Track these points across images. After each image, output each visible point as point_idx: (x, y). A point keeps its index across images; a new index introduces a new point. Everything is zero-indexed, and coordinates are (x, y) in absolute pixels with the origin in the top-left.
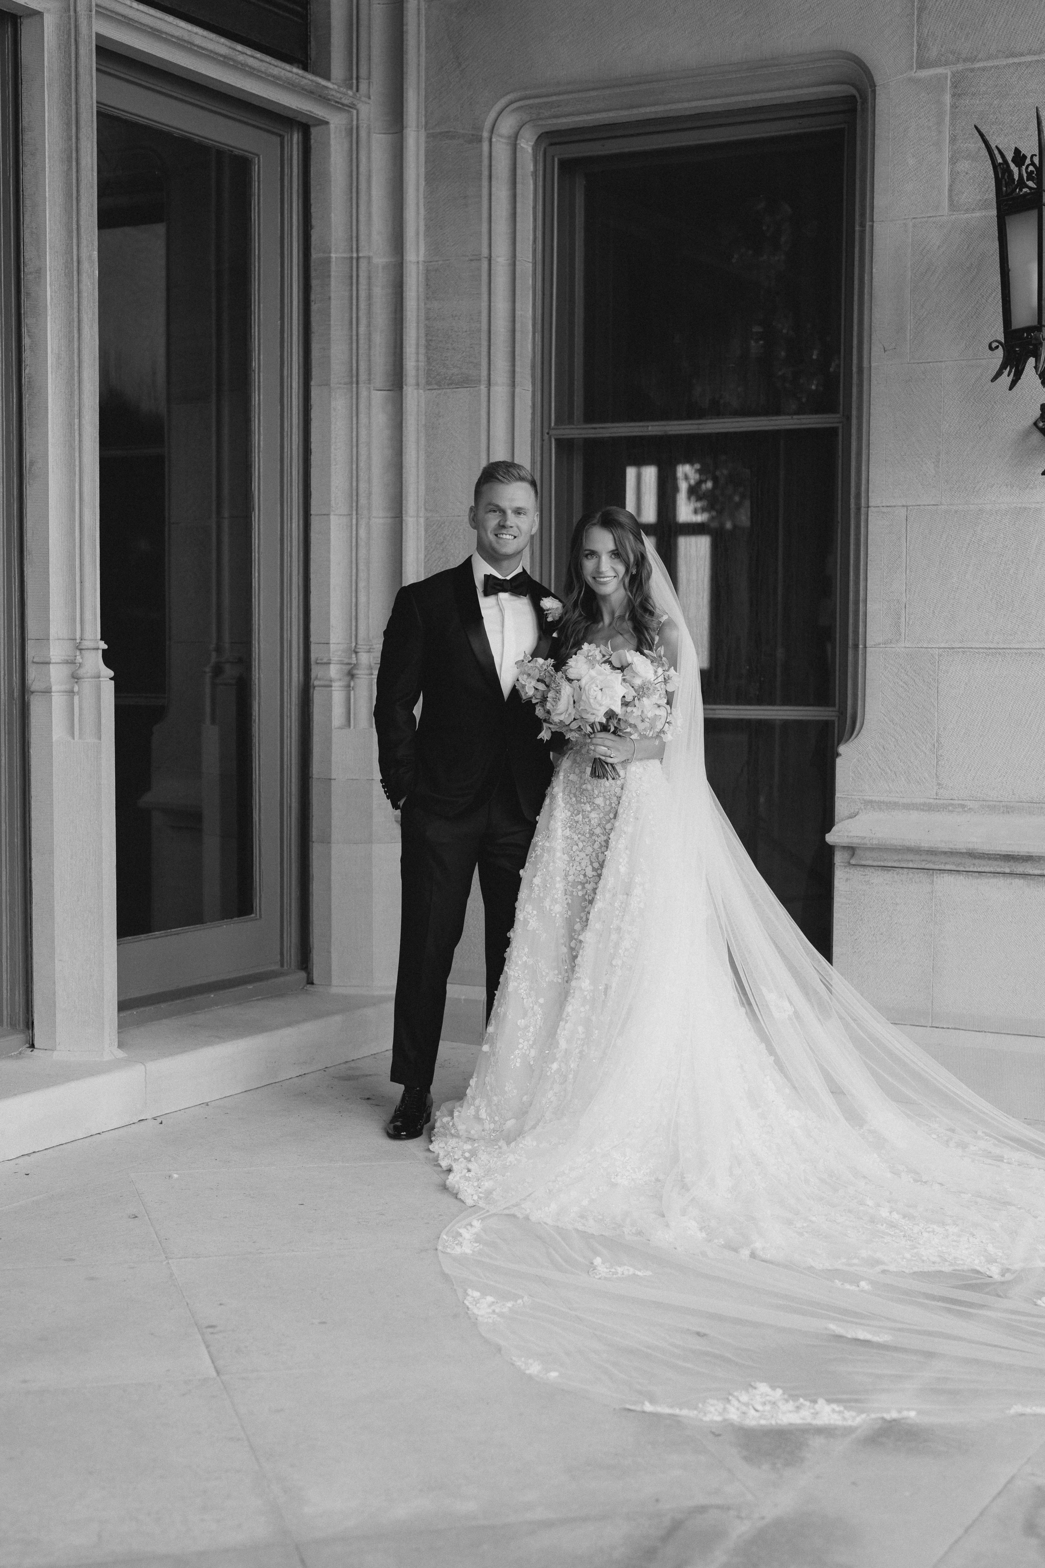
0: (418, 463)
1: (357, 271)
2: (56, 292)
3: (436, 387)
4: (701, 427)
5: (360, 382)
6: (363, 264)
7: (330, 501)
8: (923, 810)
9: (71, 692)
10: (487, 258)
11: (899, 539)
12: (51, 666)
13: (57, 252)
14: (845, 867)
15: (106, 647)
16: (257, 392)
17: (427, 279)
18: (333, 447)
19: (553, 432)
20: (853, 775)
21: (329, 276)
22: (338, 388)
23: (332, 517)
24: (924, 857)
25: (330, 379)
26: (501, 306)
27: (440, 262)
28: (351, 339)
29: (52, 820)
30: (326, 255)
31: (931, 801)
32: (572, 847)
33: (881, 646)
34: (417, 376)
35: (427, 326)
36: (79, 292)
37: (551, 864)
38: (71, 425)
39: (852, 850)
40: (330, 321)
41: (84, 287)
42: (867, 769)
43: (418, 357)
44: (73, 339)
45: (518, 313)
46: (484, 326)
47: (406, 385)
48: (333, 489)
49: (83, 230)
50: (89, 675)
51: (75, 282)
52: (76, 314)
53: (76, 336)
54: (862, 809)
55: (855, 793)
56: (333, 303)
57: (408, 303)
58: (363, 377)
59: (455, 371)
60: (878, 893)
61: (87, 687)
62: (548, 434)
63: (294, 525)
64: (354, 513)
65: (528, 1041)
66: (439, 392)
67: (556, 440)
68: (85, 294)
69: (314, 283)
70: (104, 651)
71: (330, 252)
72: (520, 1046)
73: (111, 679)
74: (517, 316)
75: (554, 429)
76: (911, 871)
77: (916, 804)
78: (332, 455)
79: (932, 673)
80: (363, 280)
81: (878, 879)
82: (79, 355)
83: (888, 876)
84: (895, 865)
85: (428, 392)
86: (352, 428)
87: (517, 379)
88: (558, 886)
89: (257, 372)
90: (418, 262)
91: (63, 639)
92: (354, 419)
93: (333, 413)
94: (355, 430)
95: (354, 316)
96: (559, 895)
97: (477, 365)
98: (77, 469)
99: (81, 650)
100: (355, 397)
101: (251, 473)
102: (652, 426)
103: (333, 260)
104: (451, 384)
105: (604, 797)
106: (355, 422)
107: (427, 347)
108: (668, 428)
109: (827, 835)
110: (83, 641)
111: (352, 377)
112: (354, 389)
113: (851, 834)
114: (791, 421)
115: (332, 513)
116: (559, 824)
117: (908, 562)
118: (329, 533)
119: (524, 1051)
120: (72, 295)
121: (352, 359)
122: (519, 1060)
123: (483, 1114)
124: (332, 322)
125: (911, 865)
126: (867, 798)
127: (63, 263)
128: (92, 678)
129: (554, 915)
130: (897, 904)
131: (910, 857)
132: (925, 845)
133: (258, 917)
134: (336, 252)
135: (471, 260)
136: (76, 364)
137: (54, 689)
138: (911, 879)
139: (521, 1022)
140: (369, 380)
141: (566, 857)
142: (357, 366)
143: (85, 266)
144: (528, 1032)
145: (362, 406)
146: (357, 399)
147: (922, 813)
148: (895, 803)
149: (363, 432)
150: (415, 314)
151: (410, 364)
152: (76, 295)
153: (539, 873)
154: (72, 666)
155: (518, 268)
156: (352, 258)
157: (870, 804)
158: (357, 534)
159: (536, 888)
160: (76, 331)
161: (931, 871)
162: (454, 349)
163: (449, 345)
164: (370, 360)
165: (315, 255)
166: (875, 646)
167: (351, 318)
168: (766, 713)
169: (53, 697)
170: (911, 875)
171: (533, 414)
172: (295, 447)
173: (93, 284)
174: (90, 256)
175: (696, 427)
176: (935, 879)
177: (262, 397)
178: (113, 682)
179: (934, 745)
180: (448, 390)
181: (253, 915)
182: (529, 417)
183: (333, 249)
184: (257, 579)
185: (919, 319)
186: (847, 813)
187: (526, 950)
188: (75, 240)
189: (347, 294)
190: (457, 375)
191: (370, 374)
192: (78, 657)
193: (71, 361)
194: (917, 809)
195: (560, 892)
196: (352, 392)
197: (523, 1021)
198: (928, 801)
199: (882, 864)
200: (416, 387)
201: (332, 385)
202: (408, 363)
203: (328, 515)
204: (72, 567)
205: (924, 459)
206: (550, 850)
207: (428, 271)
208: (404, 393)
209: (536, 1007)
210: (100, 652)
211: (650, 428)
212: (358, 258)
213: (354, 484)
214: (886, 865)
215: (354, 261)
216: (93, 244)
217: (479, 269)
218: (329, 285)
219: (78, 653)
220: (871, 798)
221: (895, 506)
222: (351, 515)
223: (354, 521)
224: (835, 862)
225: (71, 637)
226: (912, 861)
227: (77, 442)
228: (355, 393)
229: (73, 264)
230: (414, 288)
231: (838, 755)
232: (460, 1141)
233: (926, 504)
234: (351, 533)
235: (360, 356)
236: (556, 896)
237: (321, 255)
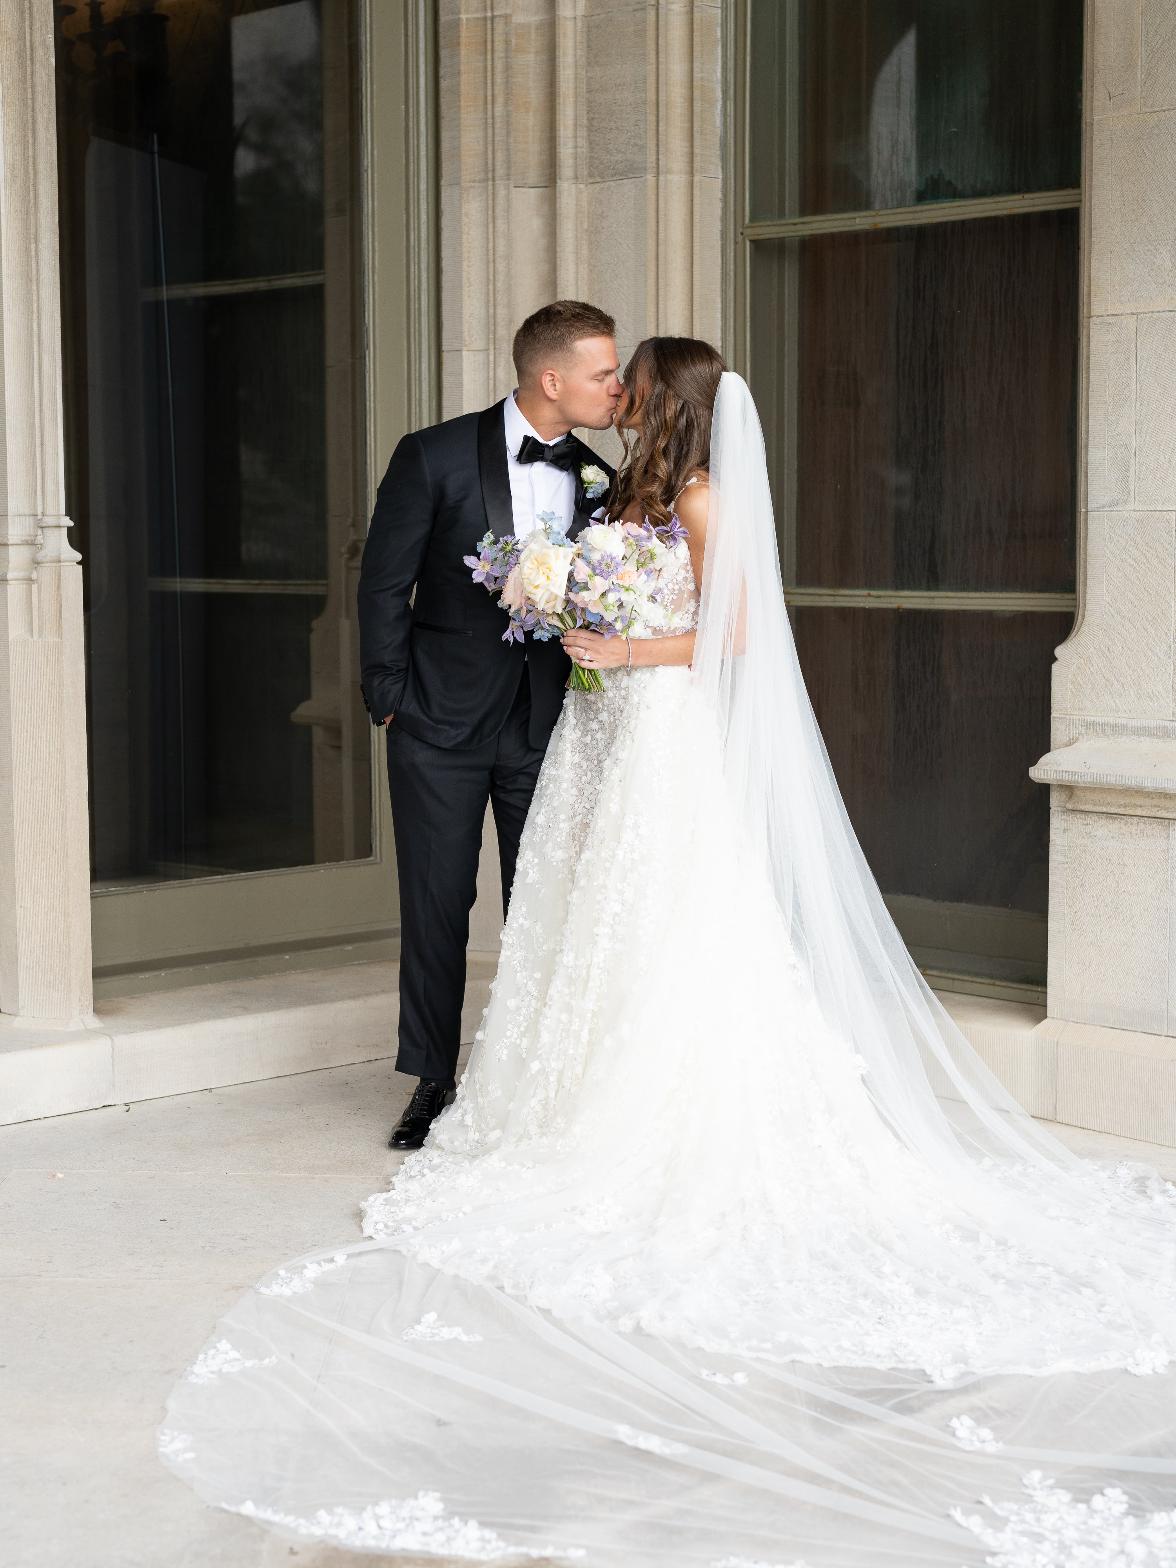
0: (577, 280)
1: (492, 34)
2: (8, 88)
3: (599, 179)
4: (917, 216)
5: (497, 179)
6: (499, 26)
7: (462, 333)
8: (1156, 736)
9: (30, 580)
10: (653, 5)
11: (1128, 359)
12: (10, 548)
13: (9, 39)
14: (1063, 812)
15: (71, 524)
16: (370, 198)
17: (589, 40)
18: (465, 263)
19: (747, 232)
20: (1072, 687)
21: (458, 44)
22: (471, 187)
23: (464, 353)
24: (1156, 802)
25: (460, 177)
26: (676, 69)
27: (602, 16)
28: (486, 123)
29: (10, 737)
30: (455, 17)
31: (1167, 724)
32: (581, 778)
33: (1106, 509)
34: (576, 166)
35: (589, 102)
36: (33, 86)
37: (556, 798)
38: (27, 251)
39: (1069, 789)
40: (459, 101)
41: (37, 81)
42: (1089, 679)
43: (576, 141)
44: (28, 146)
45: (697, 75)
46: (651, 96)
47: (560, 179)
48: (466, 317)
49: (35, 9)
50: (48, 558)
51: (29, 73)
52: (30, 114)
53: (31, 140)
54: (1082, 734)
55: (1075, 713)
56: (464, 77)
57: (562, 72)
58: (500, 171)
59: (619, 157)
60: (1102, 849)
61: (46, 574)
62: (742, 234)
63: (425, 366)
64: (492, 347)
65: (519, 1027)
66: (602, 185)
67: (752, 241)
68: (39, 89)
69: (443, 53)
70: (69, 529)
71: (459, 13)
72: (508, 1034)
73: (79, 563)
74: (695, 79)
75: (748, 227)
76: (1142, 820)
77: (1148, 727)
78: (465, 274)
79: (1167, 546)
80: (499, 47)
81: (1103, 829)
82: (34, 164)
83: (1114, 826)
84: (1120, 811)
85: (590, 186)
86: (488, 238)
87: (697, 164)
88: (562, 825)
89: (370, 172)
90: (575, 18)
91: (24, 515)
92: (491, 226)
93: (465, 220)
94: (491, 240)
95: (489, 93)
96: (563, 838)
97: (642, 148)
98: (35, 305)
99: (42, 528)
100: (490, 198)
101: (364, 301)
102: (859, 217)
103: (464, 22)
104: (615, 175)
105: (608, 711)
106: (491, 230)
107: (590, 128)
108: (877, 220)
109: (1030, 768)
110: (45, 517)
111: (487, 172)
112: (490, 188)
113: (1060, 768)
114: (1023, 203)
115: (465, 348)
116: (568, 745)
117: (1138, 391)
118: (461, 374)
119: (513, 1040)
120: (25, 90)
121: (486, 149)
122: (505, 1052)
123: (469, 1120)
124: (462, 103)
125: (1139, 812)
126: (1089, 719)
127: (17, 52)
128: (51, 562)
129: (555, 863)
130: (1125, 865)
131: (1139, 801)
132: (1149, 784)
133: (378, 860)
134: (467, 12)
135: (635, 10)
136: (31, 176)
137: (10, 576)
138: (1142, 831)
139: (512, 1003)
140: (508, 175)
141: (574, 791)
142: (494, 158)
143: (39, 52)
144: (520, 1015)
145: (499, 210)
146: (494, 200)
147: (1155, 740)
148: (1123, 725)
149: (501, 243)
150: (571, 85)
151: (566, 153)
152: (30, 90)
153: (543, 810)
154: (34, 548)
155: (697, 15)
156: (485, 18)
157: (1091, 726)
158: (495, 374)
159: (539, 829)
160: (30, 135)
161: (1167, 821)
162: (617, 128)
163: (612, 124)
164: (508, 150)
165: (443, 18)
166: (1097, 510)
167: (486, 96)
168: (1009, 602)
169: (8, 586)
170: (1142, 826)
171: (725, 209)
172: (424, 266)
173: (48, 75)
174: (44, 41)
175: (911, 216)
176: (1171, 832)
177: (376, 204)
178: (80, 567)
179: (1170, 647)
180: (612, 183)
181: (372, 858)
182: (718, 212)
183: (462, 10)
184: (372, 435)
185: (1152, 51)
186: (1064, 740)
187: (524, 909)
188: (27, 23)
189: (480, 65)
190: (622, 162)
191: (508, 168)
192: (39, 537)
193: (26, 172)
194: (1150, 735)
195: (564, 834)
196: (487, 191)
197: (514, 1000)
198: (1162, 723)
199: (1104, 810)
200: (574, 181)
201: (463, 184)
202: (562, 150)
203: (461, 350)
204: (32, 426)
205: (1158, 247)
206: (557, 780)
207: (589, 28)
208: (558, 190)
209: (530, 983)
210: (65, 531)
211: (857, 220)
212: (493, 18)
213: (491, 311)
214: (1109, 811)
215: (489, 22)
216: (47, 25)
217: (644, 21)
218: (458, 55)
219: (40, 532)
220: (1093, 719)
221: (1122, 315)
222: (488, 350)
223: (492, 358)
224: (1051, 806)
225: (32, 512)
226: (1141, 806)
227: (34, 272)
228: (490, 192)
229: (25, 51)
230: (570, 51)
231: (1055, 659)
232: (443, 1153)
233: (1161, 309)
234: (488, 373)
235: (496, 145)
236: (559, 840)
237: (450, 17)
